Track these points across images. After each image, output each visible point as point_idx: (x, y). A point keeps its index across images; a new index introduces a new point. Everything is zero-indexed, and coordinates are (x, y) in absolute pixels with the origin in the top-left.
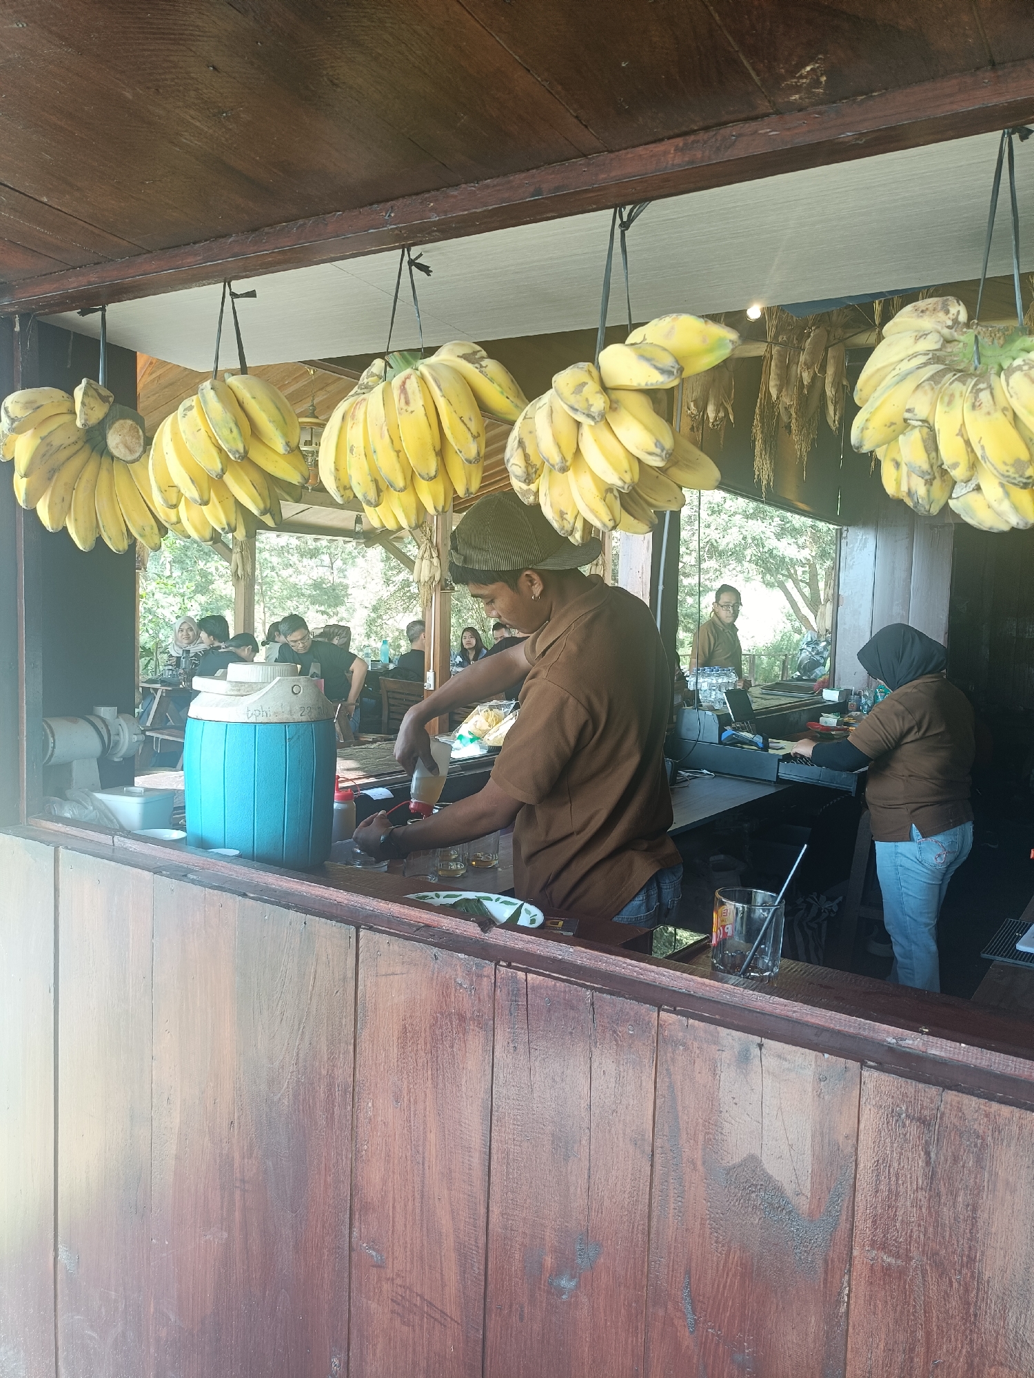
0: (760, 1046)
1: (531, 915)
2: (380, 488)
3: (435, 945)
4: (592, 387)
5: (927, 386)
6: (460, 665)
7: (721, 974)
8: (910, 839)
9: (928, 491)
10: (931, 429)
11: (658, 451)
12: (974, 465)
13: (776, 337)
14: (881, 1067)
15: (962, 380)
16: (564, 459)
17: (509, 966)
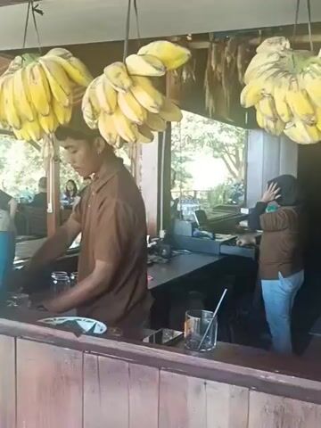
0: (205, 384)
1: (101, 327)
2: (21, 121)
3: (53, 344)
4: (124, 76)
5: (271, 78)
6: (66, 199)
7: (187, 351)
8: (278, 279)
9: (275, 126)
10: (273, 98)
11: (155, 106)
12: (292, 115)
13: (214, 39)
14: (258, 390)
15: (285, 76)
16: (111, 109)
17: (90, 353)
